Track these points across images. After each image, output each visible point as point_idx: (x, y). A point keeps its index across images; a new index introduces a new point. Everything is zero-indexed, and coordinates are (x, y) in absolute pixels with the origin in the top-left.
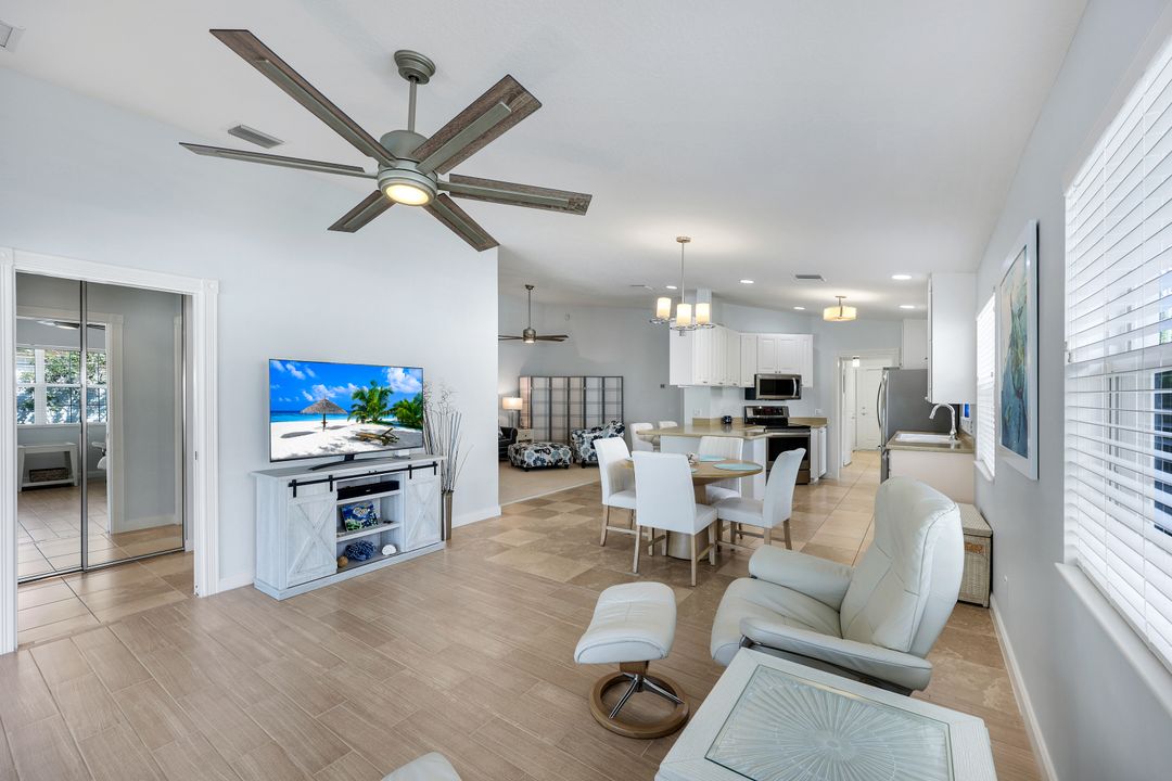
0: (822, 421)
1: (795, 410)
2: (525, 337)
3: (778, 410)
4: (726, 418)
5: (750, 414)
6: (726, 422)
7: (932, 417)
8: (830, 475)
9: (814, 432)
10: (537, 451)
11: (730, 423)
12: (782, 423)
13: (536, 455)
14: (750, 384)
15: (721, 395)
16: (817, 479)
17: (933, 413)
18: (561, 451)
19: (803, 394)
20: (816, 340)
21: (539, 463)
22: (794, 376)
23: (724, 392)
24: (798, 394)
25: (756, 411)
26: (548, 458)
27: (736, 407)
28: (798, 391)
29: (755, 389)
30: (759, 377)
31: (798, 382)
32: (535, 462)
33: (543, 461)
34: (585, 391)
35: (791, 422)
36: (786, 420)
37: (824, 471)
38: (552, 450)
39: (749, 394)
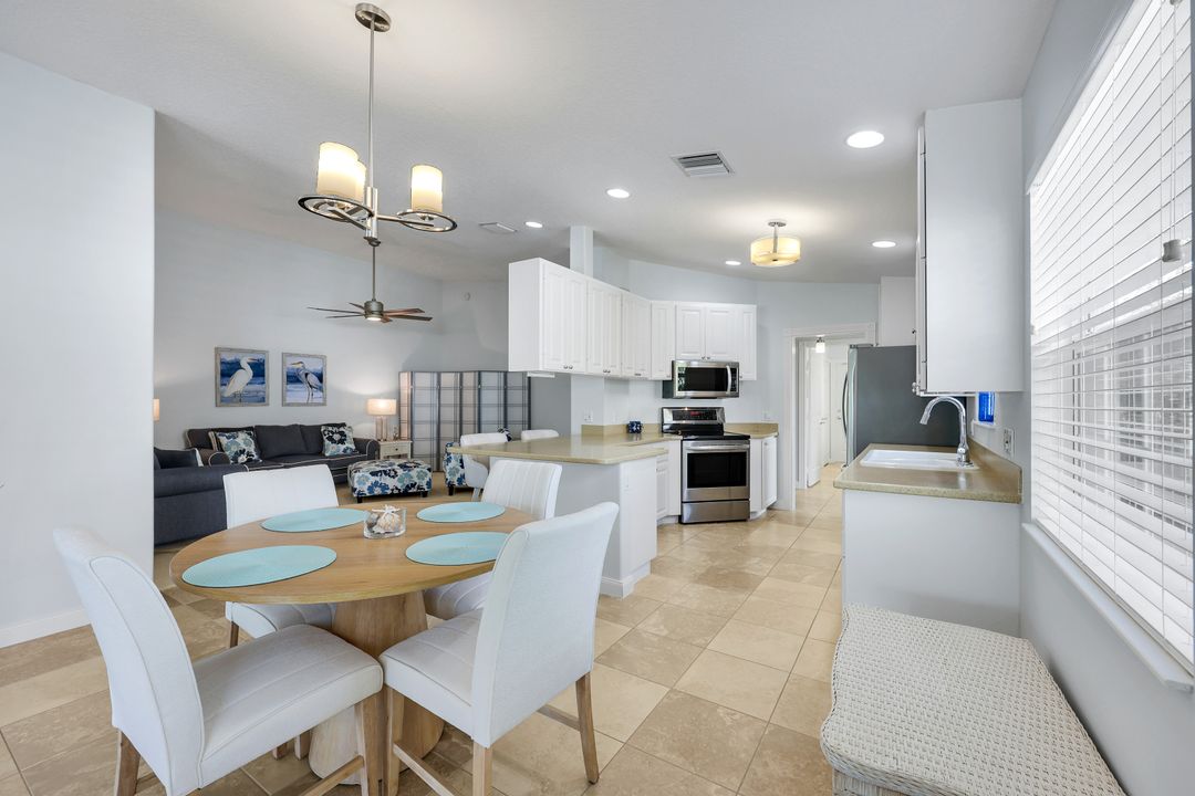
0: (771, 428)
1: (734, 413)
2: (368, 312)
3: (710, 413)
4: (632, 424)
5: (669, 419)
6: (634, 429)
7: (924, 421)
8: (781, 505)
9: (755, 446)
10: (374, 474)
11: (638, 432)
12: (715, 432)
13: (373, 479)
14: (666, 375)
15: (627, 392)
16: (762, 512)
17: (927, 414)
18: (414, 473)
19: (742, 389)
20: (761, 312)
21: (378, 491)
22: (728, 364)
23: (632, 387)
24: (734, 389)
25: (677, 414)
26: (391, 483)
27: (649, 408)
28: (734, 385)
29: (672, 381)
30: (681, 364)
31: (734, 371)
32: (370, 489)
33: (385, 487)
34: (479, 390)
35: (728, 430)
36: (721, 426)
37: (772, 499)
38: (400, 472)
39: (667, 389)
